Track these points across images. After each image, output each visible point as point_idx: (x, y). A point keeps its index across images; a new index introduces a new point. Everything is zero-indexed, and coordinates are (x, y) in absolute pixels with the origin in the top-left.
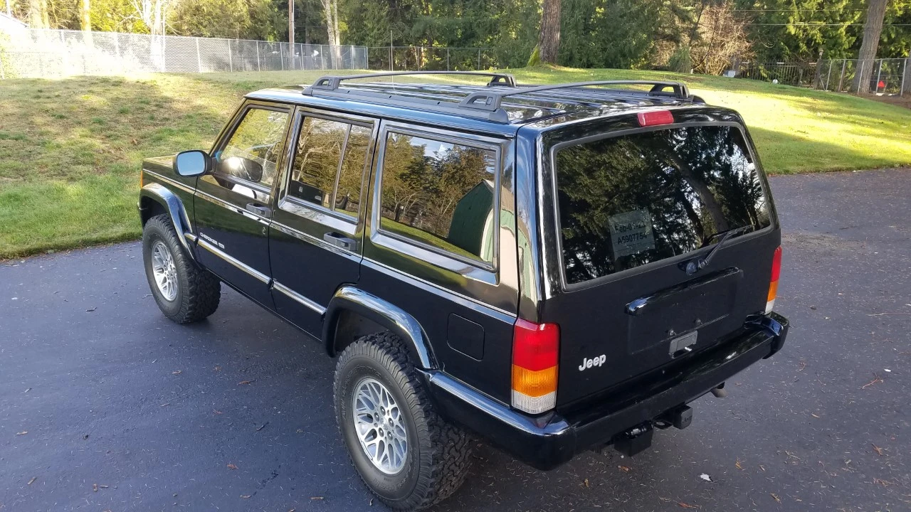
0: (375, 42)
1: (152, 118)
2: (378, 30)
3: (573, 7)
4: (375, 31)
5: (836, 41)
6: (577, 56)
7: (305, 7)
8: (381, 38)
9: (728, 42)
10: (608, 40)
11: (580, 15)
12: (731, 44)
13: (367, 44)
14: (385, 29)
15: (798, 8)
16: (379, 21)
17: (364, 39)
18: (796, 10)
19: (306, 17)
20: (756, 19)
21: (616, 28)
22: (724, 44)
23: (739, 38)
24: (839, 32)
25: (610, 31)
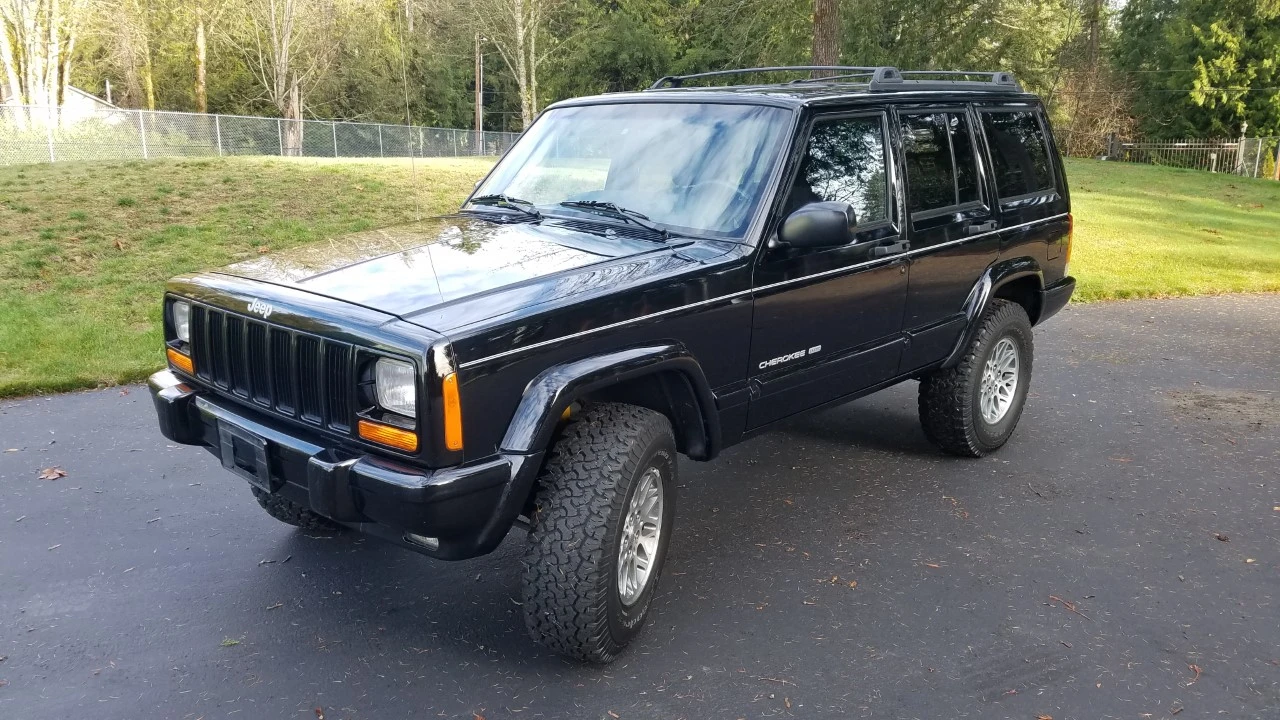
1: (164, 212)
5: (1268, 114)
7: (502, 87)
9: (1102, 118)
12: (1106, 121)
15: (1207, 67)
18: (1203, 71)
19: (503, 100)
20: (1145, 83)
22: (1097, 121)
23: (1118, 111)
24: (1271, 101)
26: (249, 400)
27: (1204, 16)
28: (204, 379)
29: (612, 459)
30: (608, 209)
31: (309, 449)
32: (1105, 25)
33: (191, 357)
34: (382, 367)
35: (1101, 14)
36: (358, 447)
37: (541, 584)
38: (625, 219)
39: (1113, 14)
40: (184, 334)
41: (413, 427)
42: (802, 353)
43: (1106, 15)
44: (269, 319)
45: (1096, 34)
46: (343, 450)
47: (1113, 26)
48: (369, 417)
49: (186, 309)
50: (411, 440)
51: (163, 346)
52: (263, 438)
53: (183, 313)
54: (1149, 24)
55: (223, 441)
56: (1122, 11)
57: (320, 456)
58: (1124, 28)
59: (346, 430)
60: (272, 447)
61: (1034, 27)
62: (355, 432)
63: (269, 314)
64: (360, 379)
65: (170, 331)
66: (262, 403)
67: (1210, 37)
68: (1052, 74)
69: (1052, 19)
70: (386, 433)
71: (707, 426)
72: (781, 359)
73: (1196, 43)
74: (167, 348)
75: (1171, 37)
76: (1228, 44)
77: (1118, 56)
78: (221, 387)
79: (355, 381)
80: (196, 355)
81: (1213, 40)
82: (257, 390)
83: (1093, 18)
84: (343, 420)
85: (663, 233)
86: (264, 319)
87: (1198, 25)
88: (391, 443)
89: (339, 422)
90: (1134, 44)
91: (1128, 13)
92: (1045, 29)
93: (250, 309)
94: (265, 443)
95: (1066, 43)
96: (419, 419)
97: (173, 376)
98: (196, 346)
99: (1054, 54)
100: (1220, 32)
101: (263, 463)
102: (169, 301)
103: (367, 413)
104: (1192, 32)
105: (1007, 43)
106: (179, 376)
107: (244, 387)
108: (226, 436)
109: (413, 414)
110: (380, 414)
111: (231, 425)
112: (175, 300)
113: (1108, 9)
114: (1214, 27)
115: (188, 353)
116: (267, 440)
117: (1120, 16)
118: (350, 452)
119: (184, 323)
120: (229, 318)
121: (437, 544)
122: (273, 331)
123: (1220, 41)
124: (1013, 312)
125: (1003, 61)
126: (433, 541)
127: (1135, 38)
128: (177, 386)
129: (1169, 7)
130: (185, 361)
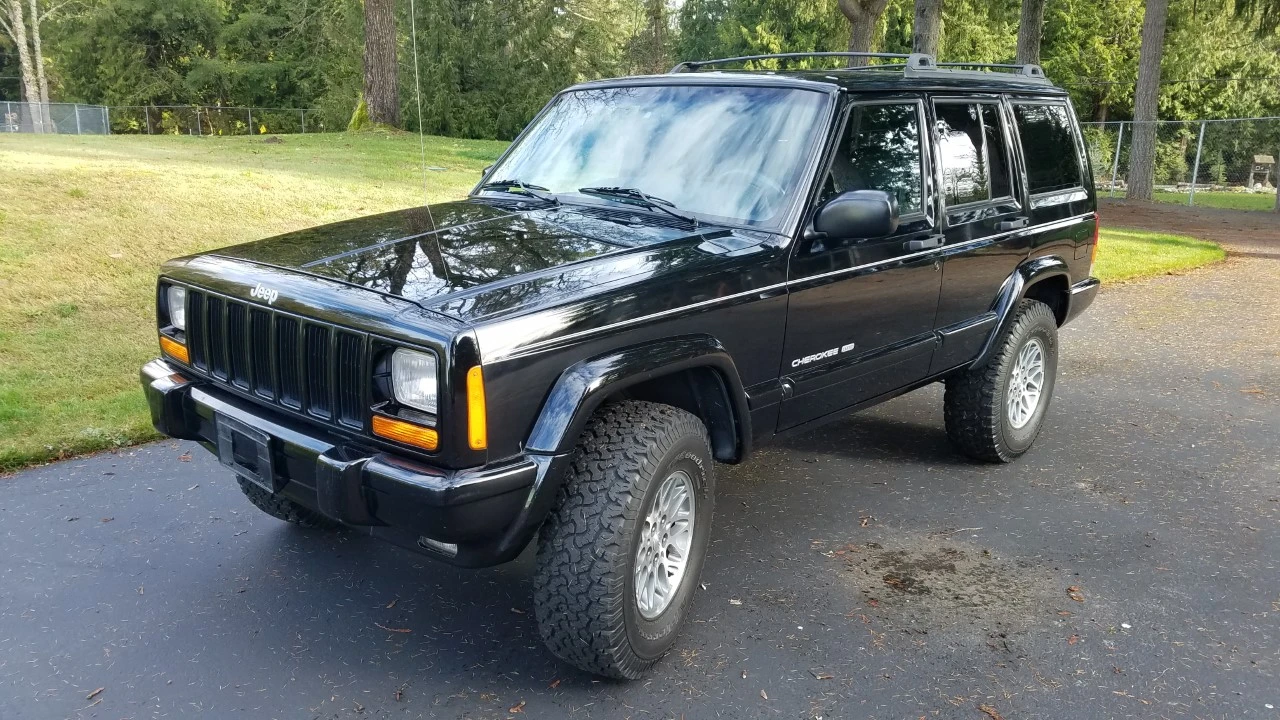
0: (121, 99)
2: (126, 79)
3: (439, 49)
4: (121, 81)
6: (454, 125)
8: (130, 92)
10: (500, 102)
11: (451, 59)
13: (107, 101)
14: (138, 78)
16: (126, 66)
17: (101, 95)
21: (510, 84)
25: (501, 87)
26: (250, 392)
27: (750, 17)
28: (201, 370)
29: (629, 459)
30: (633, 196)
31: (318, 446)
32: (666, 22)
33: (186, 345)
34: (400, 358)
35: (663, 12)
36: (370, 443)
37: (552, 589)
38: (649, 206)
39: (673, 13)
40: (180, 319)
41: (434, 424)
42: (835, 351)
43: (667, 13)
44: (273, 306)
45: (659, 31)
46: (353, 447)
47: (674, 25)
48: (382, 412)
49: (181, 294)
50: (429, 438)
51: (156, 333)
52: (266, 433)
53: (178, 299)
54: (705, 23)
55: (221, 436)
56: (681, 11)
57: (329, 454)
58: (683, 26)
59: (359, 426)
60: (276, 443)
61: (605, 19)
62: (369, 428)
63: (274, 300)
64: (374, 372)
65: (164, 318)
66: (264, 396)
67: (755, 38)
68: (624, 67)
69: (621, 12)
70: (401, 430)
71: (738, 427)
72: (814, 358)
73: (744, 44)
74: (160, 335)
75: (724, 37)
76: (772, 46)
77: (679, 54)
78: (220, 379)
79: (369, 372)
80: (192, 343)
81: (759, 41)
82: (258, 380)
83: (656, 14)
84: (355, 416)
85: (692, 221)
86: (267, 305)
87: (746, 27)
88: (408, 440)
89: (351, 418)
90: (693, 43)
91: (686, 12)
92: (615, 21)
93: (253, 294)
94: (268, 439)
95: (634, 38)
96: (440, 416)
97: (165, 365)
98: (192, 335)
99: (624, 49)
100: (764, 34)
101: (266, 460)
102: (164, 285)
103: (381, 408)
104: (741, 33)
105: (581, 33)
106: (173, 366)
107: (245, 378)
108: (225, 430)
109: (434, 410)
110: (395, 409)
111: (230, 419)
112: (170, 285)
113: (669, 7)
114: (759, 28)
115: (184, 341)
116: (270, 435)
117: (679, 14)
118: (363, 450)
119: (180, 308)
120: (230, 303)
121: (456, 550)
122: (279, 317)
123: (765, 42)
124: (1042, 312)
125: (577, 50)
126: (451, 548)
127: (693, 37)
128: (170, 376)
129: (719, 8)
130: (180, 349)
